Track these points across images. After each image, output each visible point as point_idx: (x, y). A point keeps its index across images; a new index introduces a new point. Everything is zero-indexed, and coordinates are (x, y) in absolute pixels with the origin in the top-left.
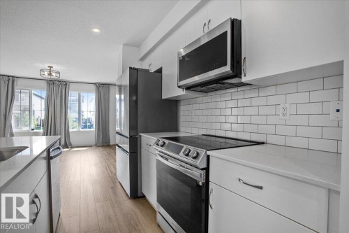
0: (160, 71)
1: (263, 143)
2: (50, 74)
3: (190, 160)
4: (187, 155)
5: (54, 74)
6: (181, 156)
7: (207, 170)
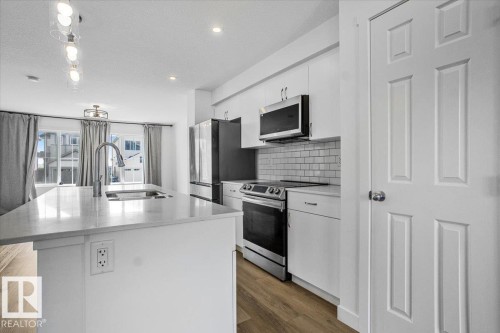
0: (238, 121)
1: (327, 184)
2: (97, 115)
3: (274, 195)
4: (272, 192)
5: (101, 115)
6: (267, 194)
7: (286, 201)
